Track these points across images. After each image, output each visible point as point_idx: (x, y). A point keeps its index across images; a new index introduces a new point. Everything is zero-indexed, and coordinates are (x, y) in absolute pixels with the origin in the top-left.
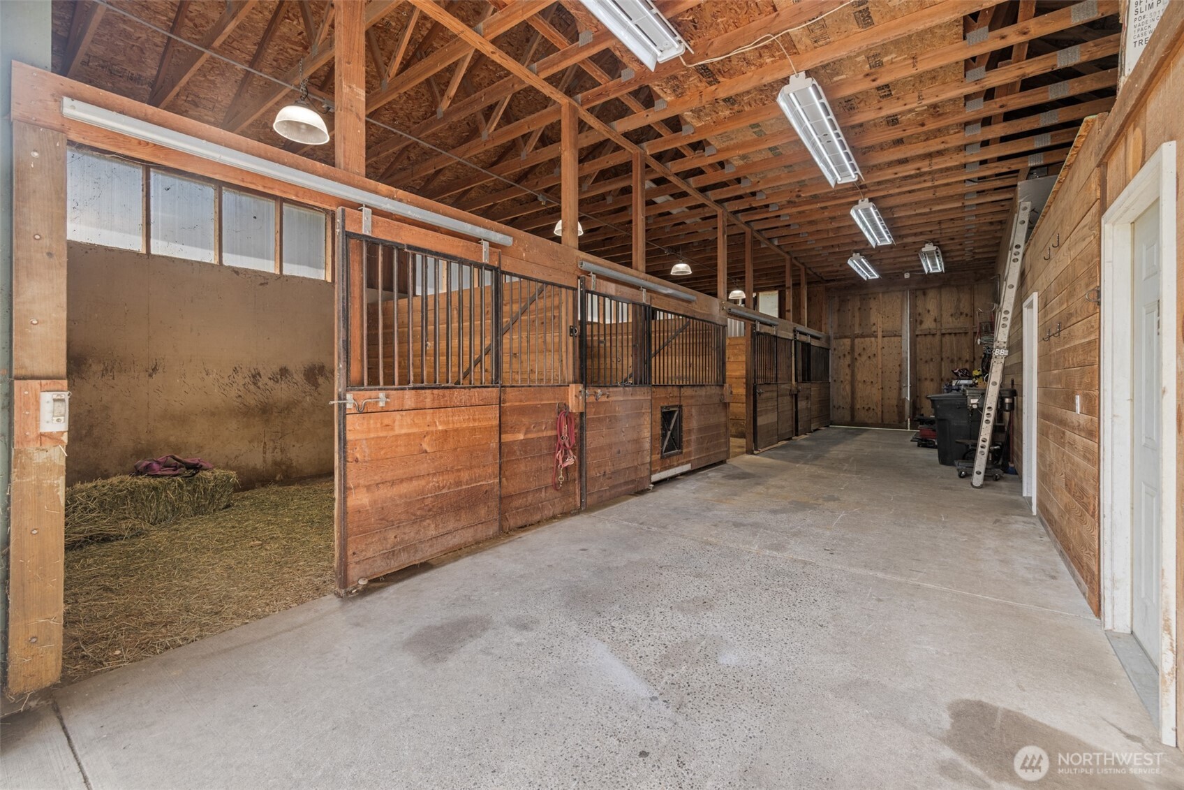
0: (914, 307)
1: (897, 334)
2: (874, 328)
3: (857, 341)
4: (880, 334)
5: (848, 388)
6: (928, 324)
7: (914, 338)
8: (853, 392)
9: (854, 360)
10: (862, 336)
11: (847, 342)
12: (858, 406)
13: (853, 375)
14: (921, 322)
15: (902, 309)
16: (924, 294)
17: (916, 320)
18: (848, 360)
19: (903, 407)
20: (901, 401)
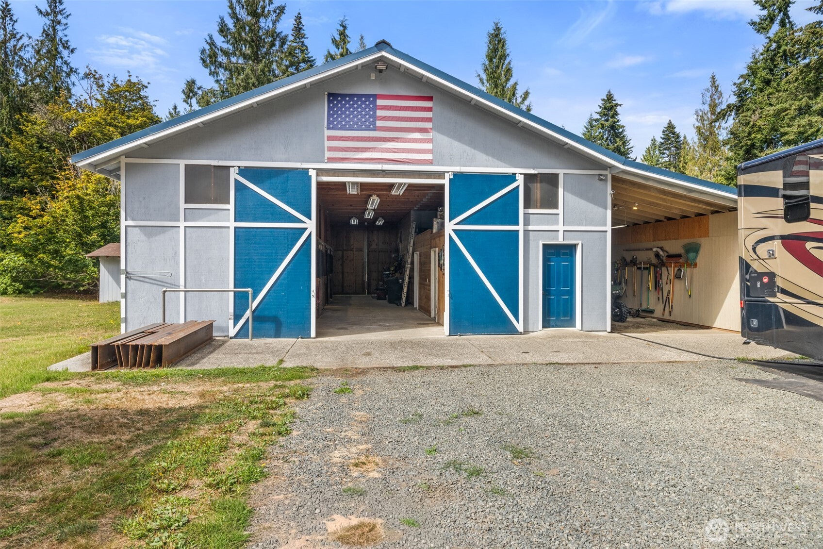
0: (368, 238)
1: (361, 250)
2: (352, 247)
3: (345, 252)
4: (355, 250)
5: (341, 276)
6: (374, 246)
7: (369, 252)
8: (343, 278)
9: (343, 262)
10: (347, 250)
11: (340, 253)
12: (345, 285)
13: (343, 269)
14: (371, 245)
15: (364, 239)
16: (372, 232)
17: (369, 245)
18: (340, 262)
19: (364, 284)
20: (364, 281)
